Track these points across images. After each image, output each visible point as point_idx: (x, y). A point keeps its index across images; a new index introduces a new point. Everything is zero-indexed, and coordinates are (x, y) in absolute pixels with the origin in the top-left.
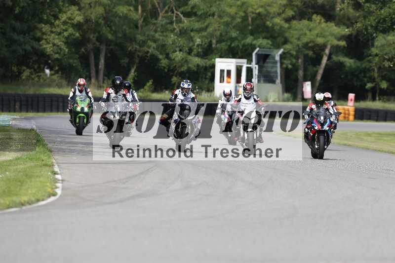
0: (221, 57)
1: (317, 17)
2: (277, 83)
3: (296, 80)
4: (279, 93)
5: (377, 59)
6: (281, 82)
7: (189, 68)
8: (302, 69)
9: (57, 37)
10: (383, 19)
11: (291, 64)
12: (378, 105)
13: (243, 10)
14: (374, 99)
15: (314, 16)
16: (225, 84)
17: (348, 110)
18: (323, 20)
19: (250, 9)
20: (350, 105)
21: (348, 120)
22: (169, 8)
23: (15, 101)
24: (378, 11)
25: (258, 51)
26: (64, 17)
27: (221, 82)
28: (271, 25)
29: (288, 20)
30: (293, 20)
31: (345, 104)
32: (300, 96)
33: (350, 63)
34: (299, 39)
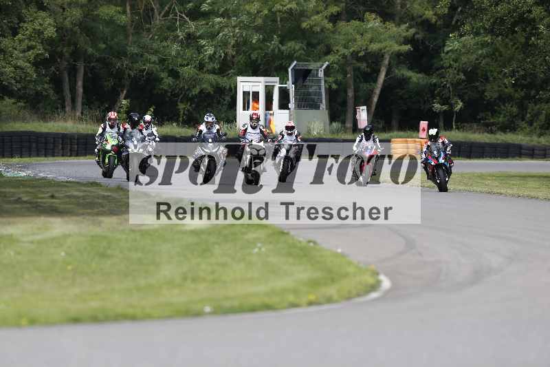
1: (370, 15)
2: (321, 108)
3: (344, 104)
7: (202, 90)
8: (352, 87)
13: (268, 7)
15: (367, 15)
18: (379, 20)
19: (277, 7)
20: (423, 136)
22: (170, 9)
25: (296, 65)
26: (28, 28)
27: (244, 109)
28: (307, 27)
30: (338, 21)
31: (415, 135)
32: (349, 125)
33: (418, 80)
34: (346, 47)
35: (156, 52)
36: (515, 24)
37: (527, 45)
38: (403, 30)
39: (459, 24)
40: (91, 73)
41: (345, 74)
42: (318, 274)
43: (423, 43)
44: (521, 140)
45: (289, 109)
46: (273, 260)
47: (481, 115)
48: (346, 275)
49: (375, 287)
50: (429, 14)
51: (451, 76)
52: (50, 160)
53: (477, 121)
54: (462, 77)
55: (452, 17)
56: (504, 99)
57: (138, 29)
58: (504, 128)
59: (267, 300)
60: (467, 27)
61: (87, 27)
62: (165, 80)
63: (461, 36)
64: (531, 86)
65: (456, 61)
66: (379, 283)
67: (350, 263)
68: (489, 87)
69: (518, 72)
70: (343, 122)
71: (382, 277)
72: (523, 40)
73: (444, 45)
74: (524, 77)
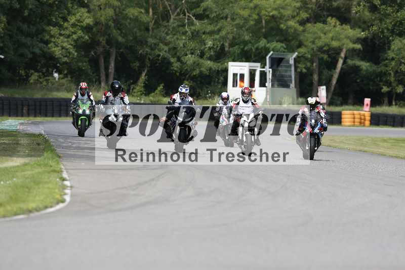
0: (234, 61)
1: (331, 19)
2: (291, 87)
4: (293, 98)
5: (393, 63)
6: (295, 87)
7: (201, 72)
8: (317, 73)
9: (66, 40)
10: (400, 21)
11: (305, 68)
12: (394, 110)
13: (256, 12)
14: (390, 104)
15: (329, 19)
16: (238, 88)
17: (364, 116)
18: (338, 23)
19: (263, 12)
20: (366, 109)
21: (364, 126)
22: (181, 10)
23: (23, 105)
24: (394, 14)
25: (272, 54)
26: (72, 19)
27: (234, 86)
28: (285, 28)
29: (303, 23)
30: (307, 23)
31: (361, 109)
33: (367, 67)
34: (313, 42)
40: (120, 57)
41: (312, 63)
45: (266, 87)
62: (174, 64)
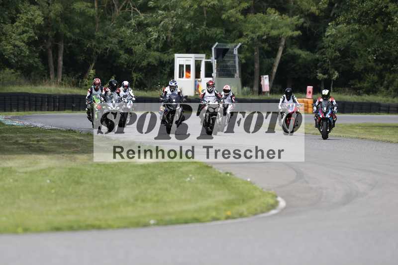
2: (235, 77)
3: (252, 74)
4: (238, 87)
8: (258, 61)
15: (269, 10)
16: (184, 79)
17: (307, 103)
18: (277, 13)
19: (204, 3)
20: (309, 97)
21: (308, 113)
22: (126, 4)
25: (218, 45)
26: (23, 17)
27: (180, 77)
28: (226, 18)
30: (248, 14)
31: (303, 96)
32: (256, 88)
33: (306, 56)
34: (253, 32)
35: (116, 36)
36: (376, 16)
37: (385, 31)
38: (295, 20)
39: (335, 16)
40: (69, 51)
41: (253, 52)
42: (233, 197)
43: (310, 30)
44: (381, 100)
45: (212, 77)
46: (200, 186)
47: (351, 82)
48: (253, 197)
49: (274, 206)
50: (314, 9)
51: (330, 53)
52: (39, 113)
53: (349, 86)
54: (338, 54)
55: (331, 11)
56: (368, 70)
57: (103, 18)
58: (368, 92)
59: (196, 215)
60: (341, 18)
61: (66, 17)
62: (122, 56)
63: (337, 24)
64: (387, 61)
65: (333, 43)
66: (277, 203)
67: (256, 189)
68: (357, 61)
69: (378, 51)
70: (252, 87)
71: (279, 199)
72: (382, 28)
73: (325, 31)
74: (382, 55)
